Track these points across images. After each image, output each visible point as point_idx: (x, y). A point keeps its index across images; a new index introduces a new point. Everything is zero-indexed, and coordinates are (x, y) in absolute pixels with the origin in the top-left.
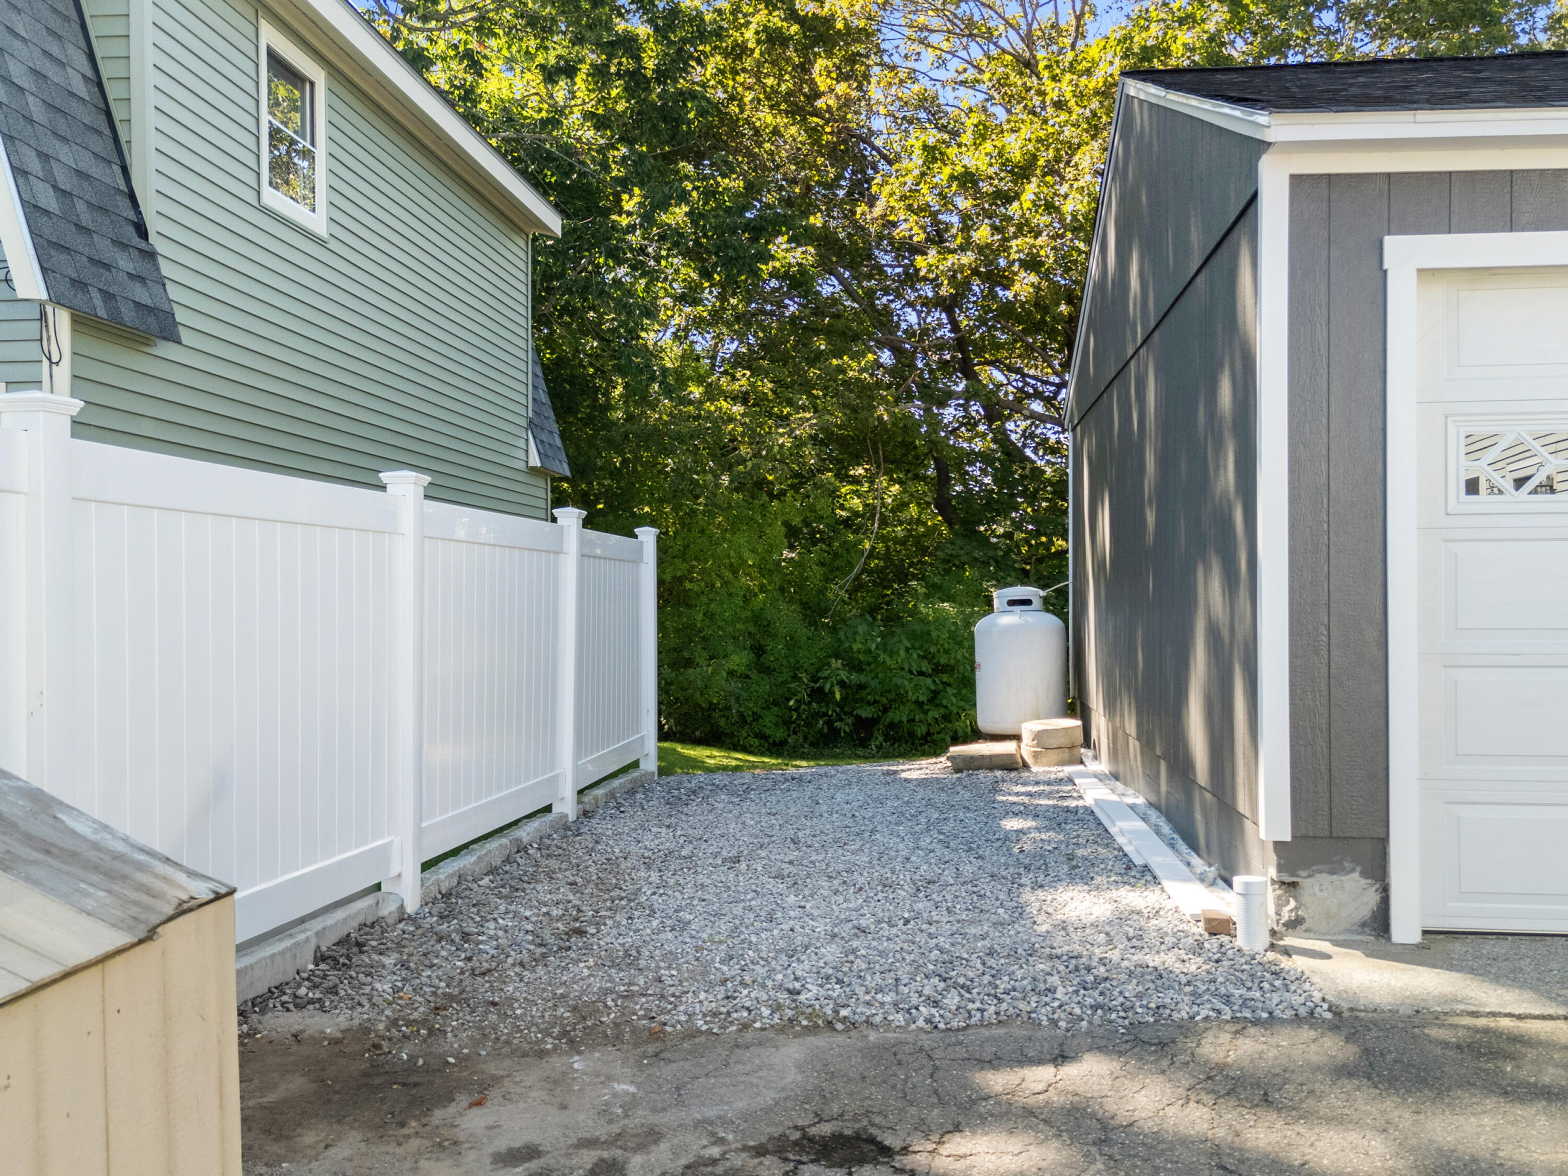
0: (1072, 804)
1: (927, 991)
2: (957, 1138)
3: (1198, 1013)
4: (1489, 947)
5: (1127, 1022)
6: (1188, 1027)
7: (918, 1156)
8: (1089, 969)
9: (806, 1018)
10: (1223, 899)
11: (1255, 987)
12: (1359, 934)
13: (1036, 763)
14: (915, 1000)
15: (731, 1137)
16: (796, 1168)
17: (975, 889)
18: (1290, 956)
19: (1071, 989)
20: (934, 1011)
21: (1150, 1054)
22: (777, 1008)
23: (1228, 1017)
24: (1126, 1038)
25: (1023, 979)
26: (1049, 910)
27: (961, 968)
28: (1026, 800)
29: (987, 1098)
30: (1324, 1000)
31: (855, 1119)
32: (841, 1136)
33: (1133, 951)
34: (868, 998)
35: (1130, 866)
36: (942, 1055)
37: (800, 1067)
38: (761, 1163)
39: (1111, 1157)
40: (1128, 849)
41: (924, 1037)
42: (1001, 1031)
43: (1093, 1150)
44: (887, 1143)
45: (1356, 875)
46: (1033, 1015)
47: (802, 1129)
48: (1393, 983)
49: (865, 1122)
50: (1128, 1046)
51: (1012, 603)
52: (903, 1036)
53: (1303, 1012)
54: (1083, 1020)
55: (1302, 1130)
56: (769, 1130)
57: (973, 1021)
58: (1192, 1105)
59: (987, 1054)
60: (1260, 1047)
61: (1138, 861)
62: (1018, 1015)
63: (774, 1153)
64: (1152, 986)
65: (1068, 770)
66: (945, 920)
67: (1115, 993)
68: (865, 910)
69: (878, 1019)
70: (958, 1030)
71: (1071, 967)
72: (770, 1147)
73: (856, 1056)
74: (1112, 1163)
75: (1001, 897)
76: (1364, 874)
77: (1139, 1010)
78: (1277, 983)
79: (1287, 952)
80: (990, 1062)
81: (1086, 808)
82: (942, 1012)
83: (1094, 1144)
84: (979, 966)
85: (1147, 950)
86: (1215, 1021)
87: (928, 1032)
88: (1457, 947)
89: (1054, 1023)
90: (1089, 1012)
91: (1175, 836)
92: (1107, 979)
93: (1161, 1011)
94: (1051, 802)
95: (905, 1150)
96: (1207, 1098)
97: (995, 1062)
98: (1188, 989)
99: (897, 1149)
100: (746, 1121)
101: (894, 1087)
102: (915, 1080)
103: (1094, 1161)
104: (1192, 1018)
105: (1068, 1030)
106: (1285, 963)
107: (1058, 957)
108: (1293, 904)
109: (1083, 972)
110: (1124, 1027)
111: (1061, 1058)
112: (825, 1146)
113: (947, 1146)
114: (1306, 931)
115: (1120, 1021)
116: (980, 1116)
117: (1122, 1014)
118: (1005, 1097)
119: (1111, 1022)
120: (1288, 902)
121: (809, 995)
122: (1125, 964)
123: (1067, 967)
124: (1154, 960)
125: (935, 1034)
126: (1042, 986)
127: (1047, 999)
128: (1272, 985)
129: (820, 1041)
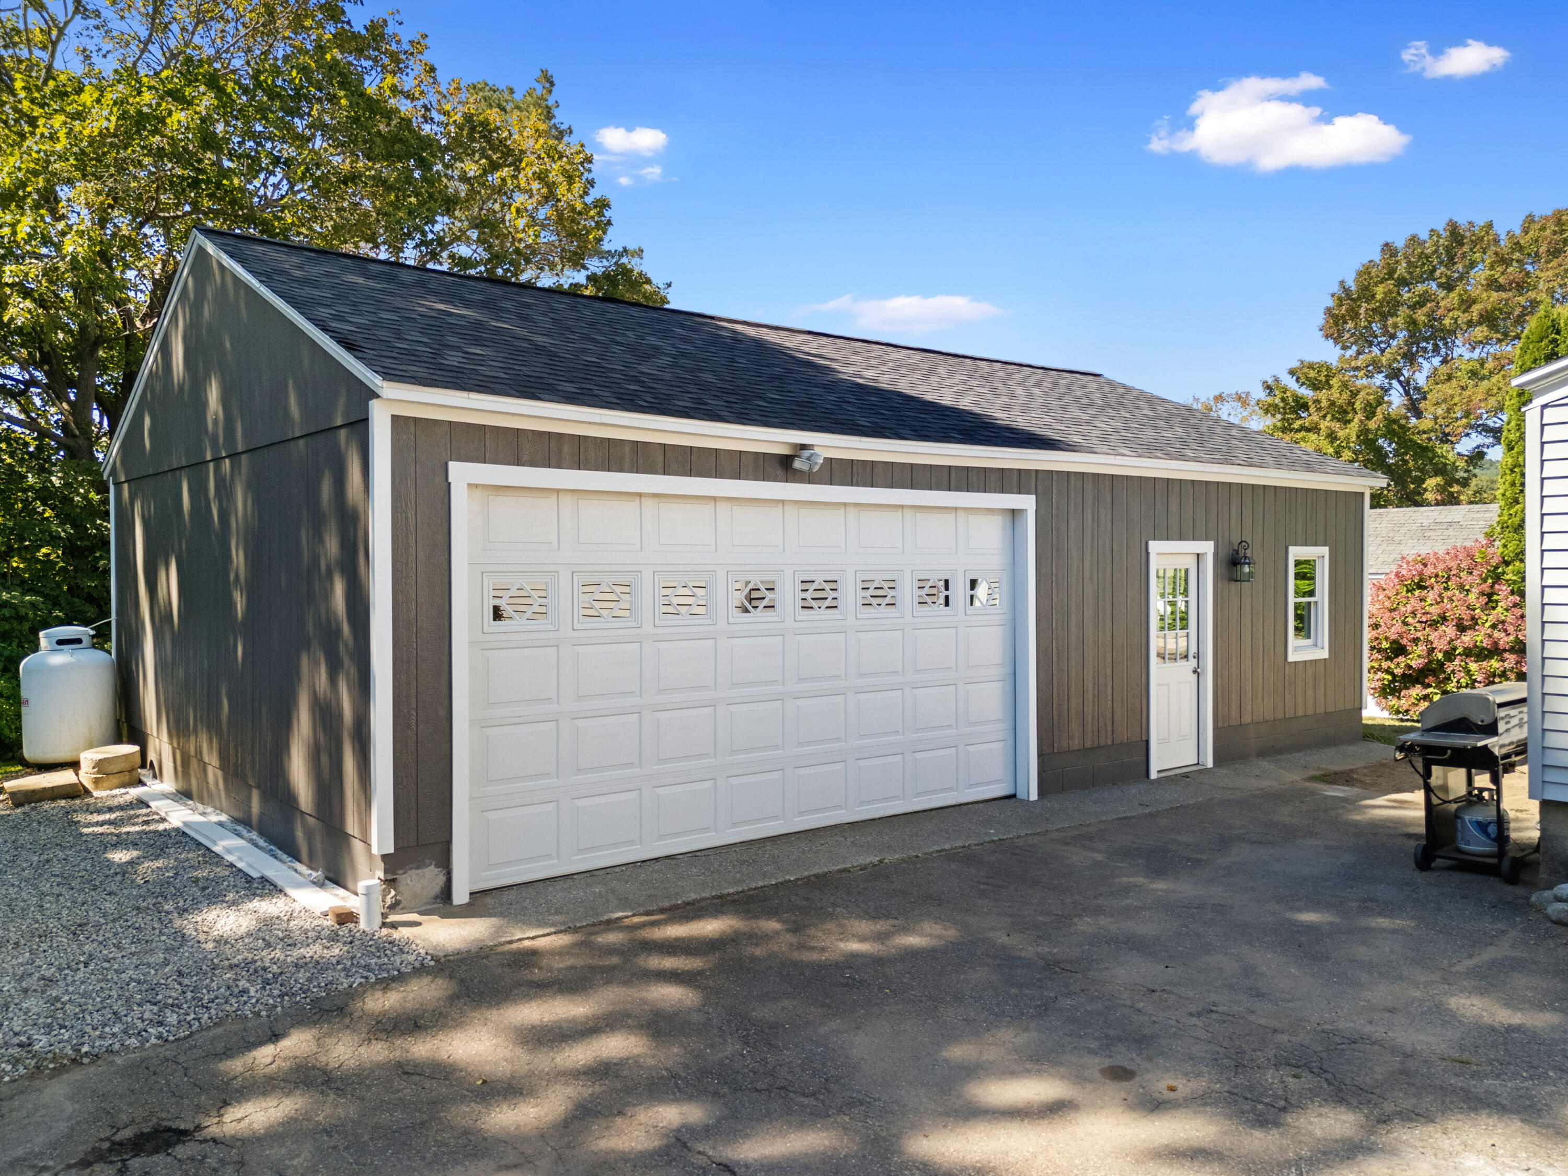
0: (161, 827)
1: (147, 1015)
2: (230, 1109)
3: (354, 982)
4: (507, 896)
5: (308, 1000)
6: (352, 994)
7: (211, 1129)
8: (265, 969)
9: (51, 1062)
10: (337, 895)
11: (382, 956)
12: (434, 903)
13: (97, 788)
14: (140, 1025)
15: (51, 1163)
16: (125, 1165)
17: (129, 924)
18: (396, 928)
19: (258, 987)
20: (160, 1029)
21: (335, 1017)
22: (15, 1062)
23: (373, 980)
24: (314, 1011)
25: (219, 988)
26: (205, 929)
27: (163, 992)
28: (112, 829)
29: (235, 1078)
30: (427, 954)
31: (145, 1119)
32: (142, 1134)
33: (289, 948)
34: (98, 1033)
35: (249, 879)
36: (185, 1059)
37: (72, 1098)
38: (93, 1171)
39: (338, 1089)
40: (240, 865)
41: (161, 1050)
42: (219, 1031)
43: (324, 1088)
44: (182, 1127)
45: (432, 867)
46: (239, 1012)
47: (108, 1139)
48: (462, 933)
49: (155, 1120)
50: (318, 1016)
51: (61, 642)
52: (144, 1053)
53: (417, 965)
54: (276, 1007)
55: (443, 1038)
56: (81, 1148)
57: (194, 1028)
58: (374, 1042)
59: (220, 1047)
60: (401, 995)
61: (255, 875)
62: (227, 1016)
63: (97, 1161)
64: (315, 971)
65: (135, 792)
66: (120, 955)
67: (292, 982)
68: (38, 962)
69: (117, 1046)
70: (185, 1038)
71: (251, 970)
72: (91, 1159)
73: (116, 1078)
74: (340, 1092)
75: (156, 926)
76: (437, 866)
77: (315, 990)
78: (395, 949)
79: (394, 926)
80: (224, 1053)
81: (177, 830)
82: (167, 1028)
83: (323, 1084)
84: (177, 987)
85: (299, 945)
86: (368, 986)
87: (162, 1046)
88: (489, 900)
89: (257, 1014)
90: (279, 1000)
91: (272, 847)
92: (281, 973)
93: (329, 986)
94: (137, 828)
95: (198, 1128)
96: (381, 1035)
97: (229, 1053)
98: (339, 967)
99: (192, 1129)
100: (55, 1149)
101: (161, 1090)
102: (175, 1081)
103: (328, 1095)
104: (351, 986)
105: (268, 1016)
106: (396, 935)
107: (237, 966)
108: (393, 893)
109: (261, 973)
110: (308, 1004)
111: (275, 1037)
112: (135, 1144)
113: (227, 1116)
114: (402, 909)
115: (303, 1001)
116: (237, 1091)
117: (303, 995)
118: (248, 1074)
119: (297, 1003)
120: (390, 892)
121: (41, 1044)
122: (289, 959)
123: (248, 971)
124: (308, 952)
125: (168, 1046)
126: (236, 991)
127: (245, 998)
128: (392, 951)
129: (77, 1075)
